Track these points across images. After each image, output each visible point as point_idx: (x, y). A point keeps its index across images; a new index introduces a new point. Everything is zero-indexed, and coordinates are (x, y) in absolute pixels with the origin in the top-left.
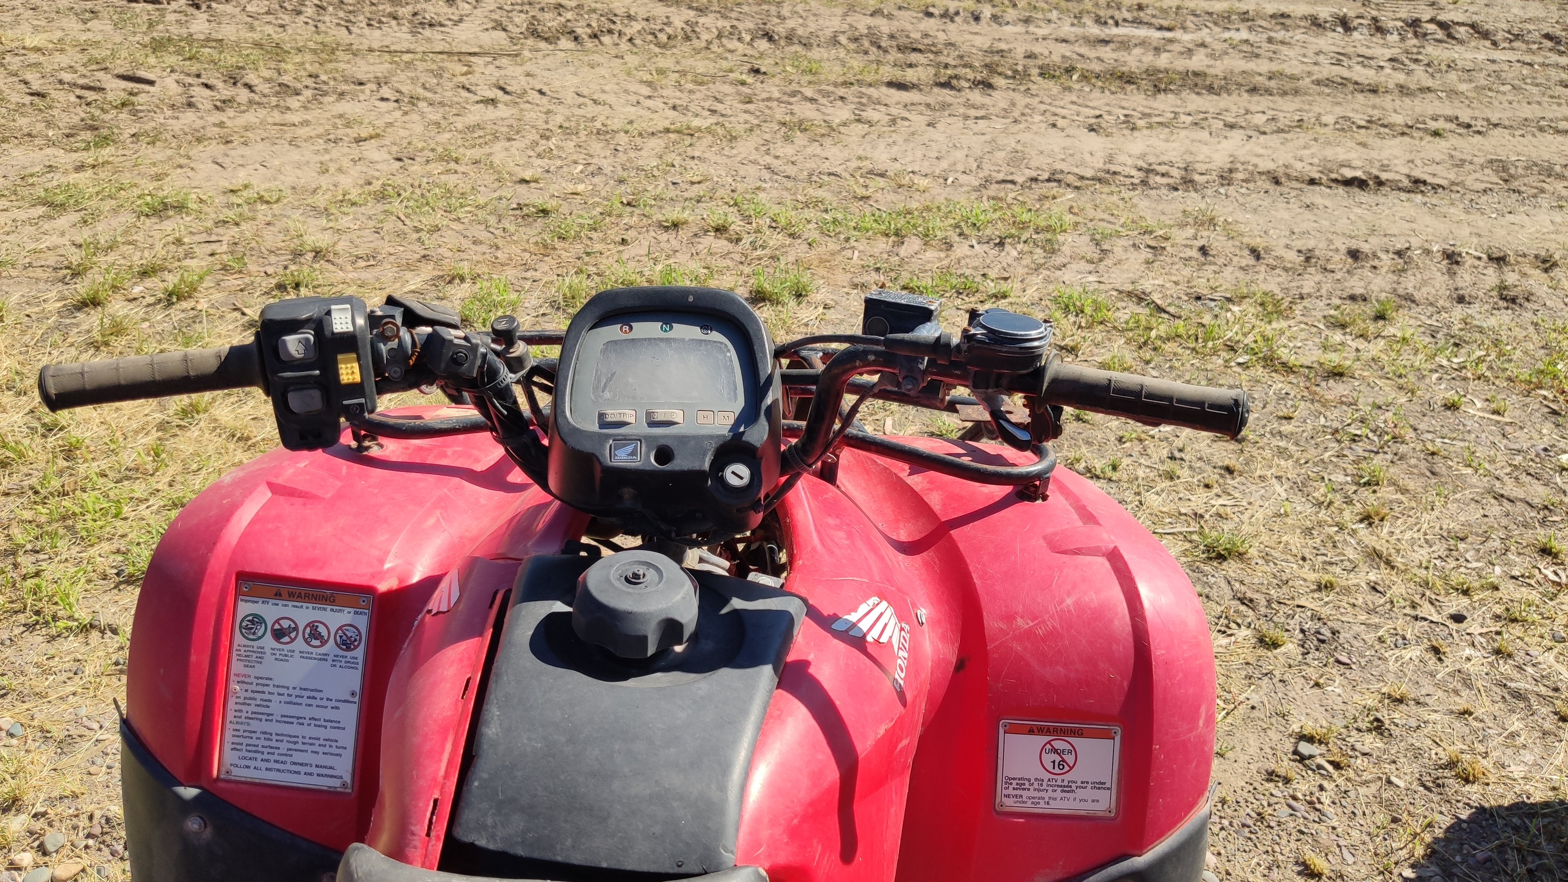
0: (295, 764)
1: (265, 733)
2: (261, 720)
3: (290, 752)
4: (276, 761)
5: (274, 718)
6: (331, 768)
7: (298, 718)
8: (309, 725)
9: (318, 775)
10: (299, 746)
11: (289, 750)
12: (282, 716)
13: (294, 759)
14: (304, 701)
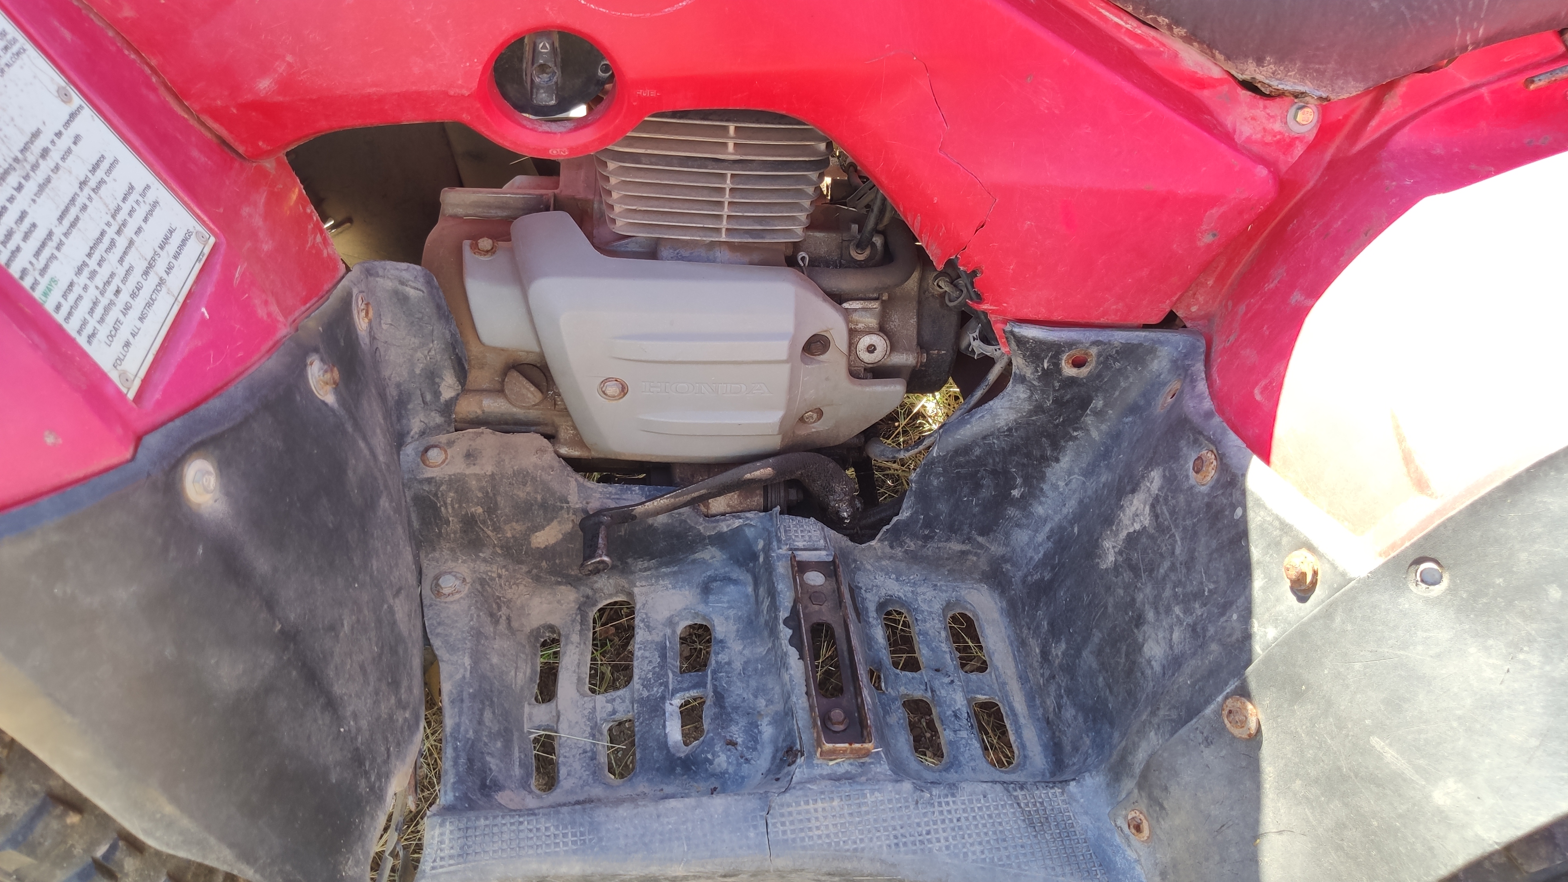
0: (146, 273)
1: (79, 271)
2: (53, 257)
3: (126, 265)
4: (133, 295)
5: (59, 232)
6: (171, 231)
7: (73, 200)
8: (90, 198)
9: (175, 257)
10: (121, 243)
11: (121, 260)
12: (61, 218)
13: (140, 267)
14: (45, 167)
